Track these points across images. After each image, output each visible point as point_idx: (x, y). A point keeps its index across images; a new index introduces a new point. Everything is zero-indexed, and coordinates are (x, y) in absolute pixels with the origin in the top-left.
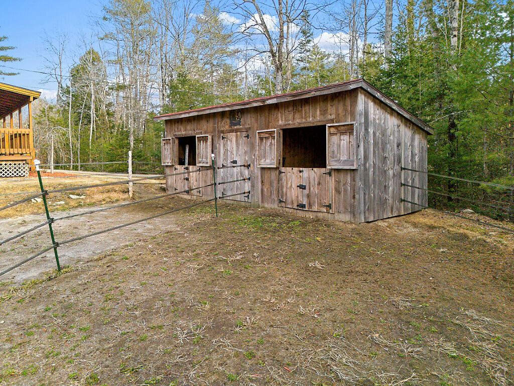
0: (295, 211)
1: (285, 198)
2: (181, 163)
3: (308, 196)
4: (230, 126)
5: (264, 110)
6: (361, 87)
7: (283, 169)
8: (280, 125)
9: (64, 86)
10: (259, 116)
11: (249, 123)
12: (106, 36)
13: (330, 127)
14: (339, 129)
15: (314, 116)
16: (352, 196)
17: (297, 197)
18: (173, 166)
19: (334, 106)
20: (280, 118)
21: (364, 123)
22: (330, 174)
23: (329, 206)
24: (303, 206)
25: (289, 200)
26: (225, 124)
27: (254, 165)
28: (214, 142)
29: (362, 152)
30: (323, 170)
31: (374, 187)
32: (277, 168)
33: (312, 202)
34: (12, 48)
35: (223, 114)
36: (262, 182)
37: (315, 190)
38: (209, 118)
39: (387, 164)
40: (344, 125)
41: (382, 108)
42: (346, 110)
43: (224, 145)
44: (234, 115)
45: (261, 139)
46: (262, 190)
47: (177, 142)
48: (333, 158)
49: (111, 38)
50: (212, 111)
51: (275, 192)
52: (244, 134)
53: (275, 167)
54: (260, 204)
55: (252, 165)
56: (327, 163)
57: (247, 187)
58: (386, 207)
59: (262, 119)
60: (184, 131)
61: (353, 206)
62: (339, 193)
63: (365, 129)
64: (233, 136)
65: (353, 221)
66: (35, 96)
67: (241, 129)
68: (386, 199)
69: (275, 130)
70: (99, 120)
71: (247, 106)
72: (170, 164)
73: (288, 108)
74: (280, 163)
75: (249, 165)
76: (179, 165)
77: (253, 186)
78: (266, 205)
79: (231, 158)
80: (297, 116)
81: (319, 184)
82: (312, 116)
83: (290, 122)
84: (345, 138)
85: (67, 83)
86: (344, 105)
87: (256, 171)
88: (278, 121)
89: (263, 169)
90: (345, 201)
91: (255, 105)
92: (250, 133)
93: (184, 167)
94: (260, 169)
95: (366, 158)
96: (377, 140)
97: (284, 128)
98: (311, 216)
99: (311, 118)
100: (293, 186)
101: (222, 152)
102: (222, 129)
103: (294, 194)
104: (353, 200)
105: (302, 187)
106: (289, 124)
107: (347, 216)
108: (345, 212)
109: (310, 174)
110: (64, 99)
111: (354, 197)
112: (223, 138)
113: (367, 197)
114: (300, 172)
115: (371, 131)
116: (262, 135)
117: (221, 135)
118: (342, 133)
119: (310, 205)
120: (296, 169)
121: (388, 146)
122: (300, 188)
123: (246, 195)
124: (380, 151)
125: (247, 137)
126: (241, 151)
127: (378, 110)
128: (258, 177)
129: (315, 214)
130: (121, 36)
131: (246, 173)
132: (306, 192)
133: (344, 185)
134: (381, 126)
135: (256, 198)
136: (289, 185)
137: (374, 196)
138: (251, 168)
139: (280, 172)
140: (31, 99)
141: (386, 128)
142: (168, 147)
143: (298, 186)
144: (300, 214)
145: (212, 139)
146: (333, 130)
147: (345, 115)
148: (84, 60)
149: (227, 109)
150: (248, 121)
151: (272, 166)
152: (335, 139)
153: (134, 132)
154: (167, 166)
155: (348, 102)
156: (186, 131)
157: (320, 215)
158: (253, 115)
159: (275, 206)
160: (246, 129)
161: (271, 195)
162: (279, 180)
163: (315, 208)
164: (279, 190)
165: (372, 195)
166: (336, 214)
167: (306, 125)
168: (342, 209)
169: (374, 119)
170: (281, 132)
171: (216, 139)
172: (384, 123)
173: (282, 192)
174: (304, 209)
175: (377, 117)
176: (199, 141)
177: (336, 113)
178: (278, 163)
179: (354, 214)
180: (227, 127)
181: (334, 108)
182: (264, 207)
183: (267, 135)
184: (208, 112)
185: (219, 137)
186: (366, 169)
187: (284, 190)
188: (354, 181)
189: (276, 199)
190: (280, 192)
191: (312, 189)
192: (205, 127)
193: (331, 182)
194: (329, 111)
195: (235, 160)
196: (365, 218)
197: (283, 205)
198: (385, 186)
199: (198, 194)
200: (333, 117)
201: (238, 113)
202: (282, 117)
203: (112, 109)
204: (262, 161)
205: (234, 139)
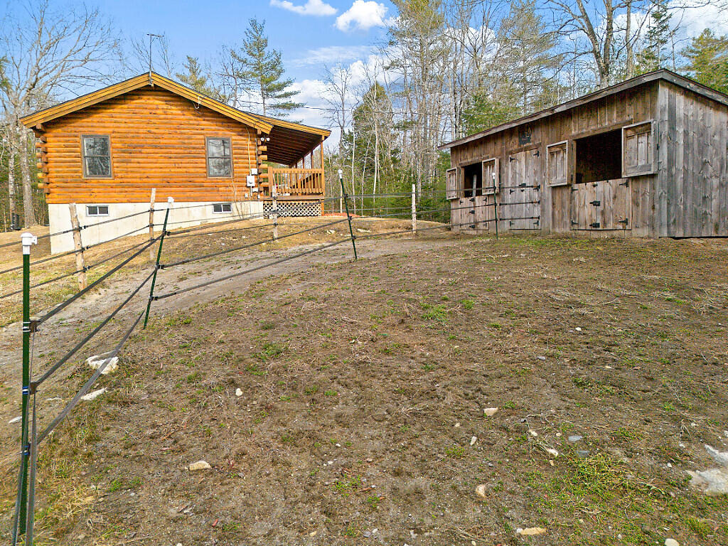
0: (589, 232)
1: (577, 219)
2: (468, 194)
3: (603, 213)
4: (519, 145)
5: (555, 119)
6: (662, 79)
7: (576, 186)
8: (573, 136)
9: (346, 132)
10: (550, 129)
11: (540, 137)
12: (392, 64)
13: (626, 129)
14: (637, 130)
15: (610, 120)
16: (651, 207)
17: (591, 216)
18: (458, 199)
19: (632, 105)
20: (573, 127)
21: (669, 121)
22: (627, 184)
23: (626, 222)
24: (597, 225)
25: (582, 221)
26: (514, 143)
27: (544, 186)
28: (502, 166)
29: (666, 155)
30: (619, 181)
31: (686, 197)
32: (568, 186)
33: (607, 219)
34: (296, 93)
35: (511, 132)
36: (553, 204)
37: (610, 205)
38: (497, 138)
39: (707, 170)
40: (642, 125)
41: (701, 102)
42: (645, 108)
43: (512, 168)
44: (523, 130)
45: (552, 154)
46: (553, 214)
47: (463, 171)
48: (630, 165)
49: (398, 66)
50: (499, 130)
51: (567, 214)
52: (534, 152)
53: (566, 184)
54: (551, 230)
55: (542, 186)
56: (623, 171)
57: (537, 212)
58: (706, 223)
59: (553, 132)
60: (469, 158)
61: (652, 218)
62: (637, 205)
63: (670, 128)
64: (521, 155)
65: (651, 235)
66: (327, 135)
67: (530, 146)
68: (705, 213)
69: (566, 141)
70: (384, 169)
71: (535, 119)
72: (455, 198)
73: (582, 115)
74: (572, 180)
75: (539, 187)
76: (465, 197)
77: (543, 211)
78: (557, 230)
79: (520, 181)
80: (592, 122)
81: (615, 197)
82: (608, 120)
83: (584, 130)
84: (643, 139)
85: (349, 129)
86: (644, 102)
87: (546, 192)
88: (571, 131)
89: (554, 188)
90: (643, 213)
91: (543, 115)
92: (540, 149)
93: (470, 198)
94: (550, 188)
95: (671, 161)
96: (690, 141)
97: (577, 138)
98: (606, 235)
99: (606, 121)
100: (587, 203)
101: (510, 176)
102: (511, 149)
103: (587, 213)
104: (652, 212)
105: (596, 204)
106: (583, 133)
107: (645, 231)
108: (643, 227)
109: (605, 188)
110: (347, 147)
111: (653, 208)
112: (511, 159)
113: (672, 208)
114: (594, 186)
115: (680, 130)
116: (553, 150)
117: (510, 156)
118: (640, 135)
119: (605, 224)
120: (589, 184)
121: (710, 148)
122: (594, 205)
123: (536, 220)
124: (696, 154)
125: (537, 154)
126: (531, 172)
127: (692, 104)
128: (548, 198)
129: (610, 233)
130: (408, 62)
131: (536, 195)
132: (600, 208)
133: (643, 195)
134: (698, 124)
135: (547, 223)
136: (582, 203)
137: (685, 209)
138: (542, 190)
139: (573, 190)
140: (323, 138)
141: (707, 125)
142: (453, 178)
143: (591, 203)
144: (595, 235)
145: (500, 163)
146: (630, 133)
147: (645, 114)
148: (367, 98)
149: (514, 125)
150: (539, 136)
151: (563, 184)
152: (632, 142)
153: (422, 177)
154: (452, 200)
155: (648, 97)
156: (472, 157)
157: (615, 233)
158: (544, 128)
159: (567, 230)
160: (536, 146)
161: (562, 218)
162: (572, 199)
163: (610, 226)
164: (572, 211)
165: (682, 207)
166: (633, 230)
167: (601, 132)
168: (640, 223)
169: (686, 116)
170: (575, 144)
171: (504, 162)
172: (702, 120)
173: (575, 212)
174: (600, 229)
175: (690, 114)
176: (486, 167)
177: (634, 112)
178: (570, 179)
179: (653, 226)
180: (516, 147)
181: (633, 107)
182: (554, 233)
183: (558, 149)
184: (494, 131)
185: (507, 159)
186: (670, 175)
187: (577, 209)
188: (654, 189)
189: (568, 221)
190: (573, 212)
191: (607, 204)
192: (493, 150)
193: (628, 193)
194: (627, 110)
195: (524, 182)
196: (668, 232)
197: (576, 227)
198: (704, 198)
199: (484, 228)
200: (632, 117)
201: (528, 128)
202: (575, 126)
203: (398, 156)
204: (553, 179)
205: (523, 159)
